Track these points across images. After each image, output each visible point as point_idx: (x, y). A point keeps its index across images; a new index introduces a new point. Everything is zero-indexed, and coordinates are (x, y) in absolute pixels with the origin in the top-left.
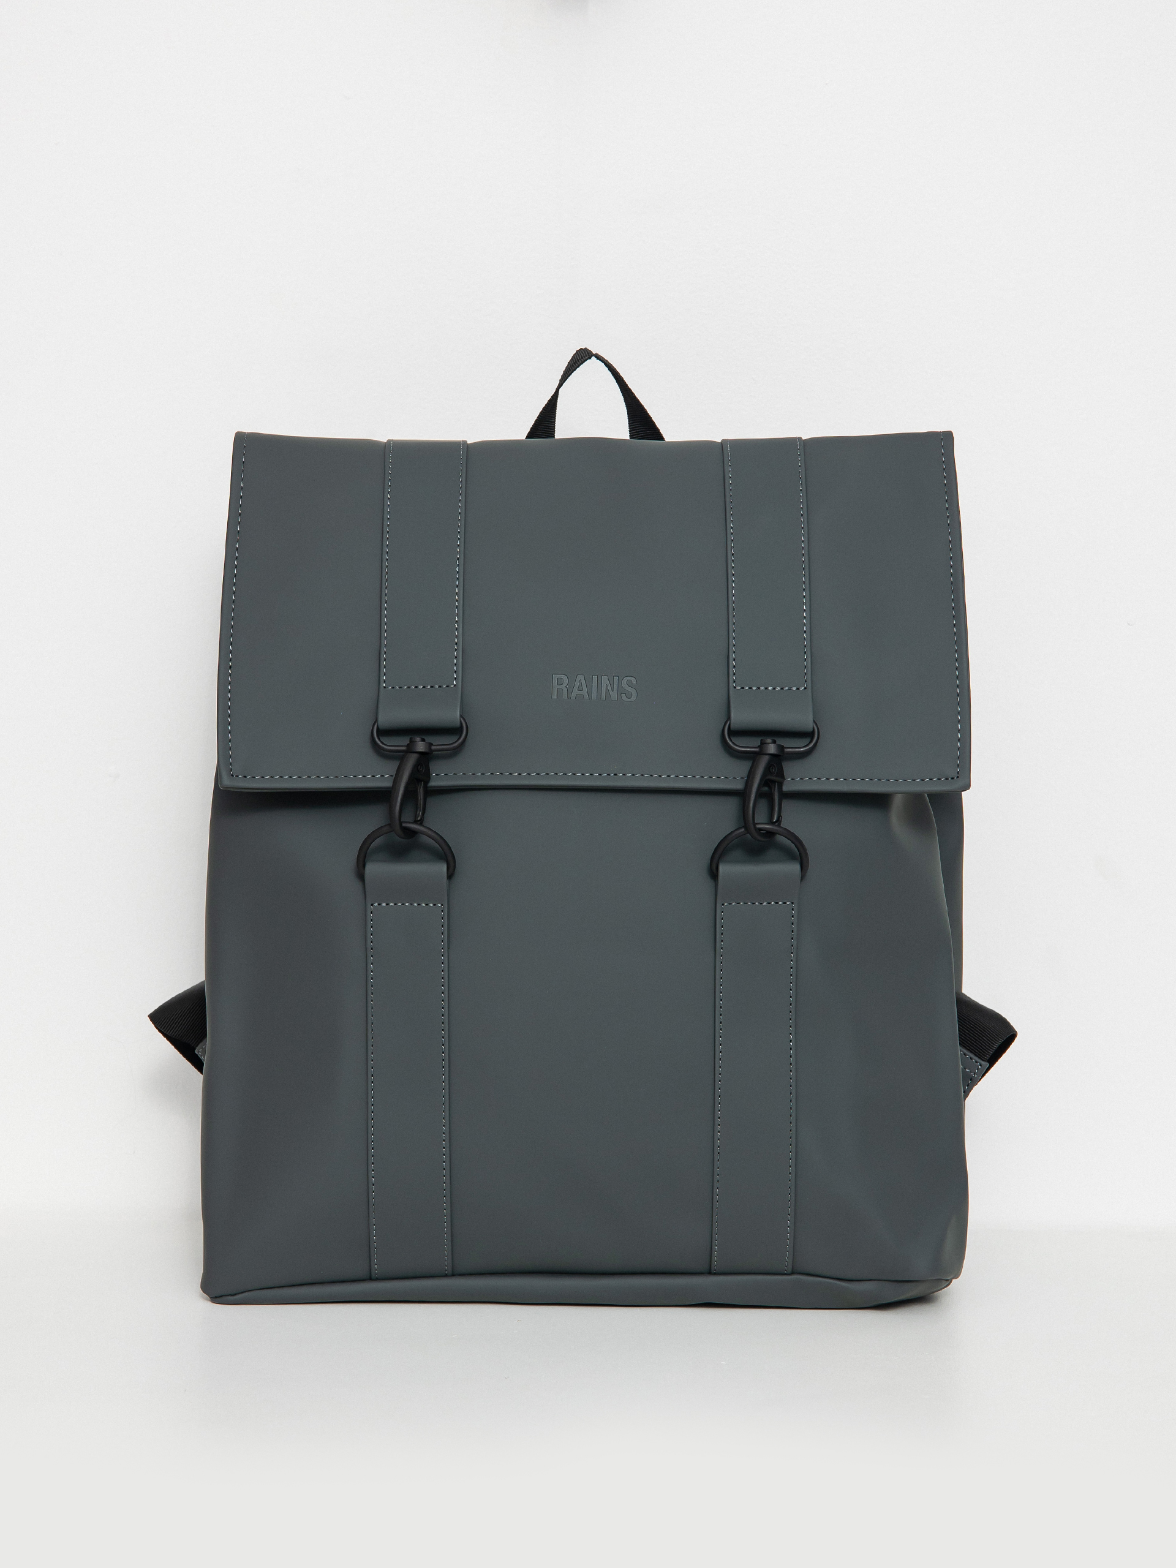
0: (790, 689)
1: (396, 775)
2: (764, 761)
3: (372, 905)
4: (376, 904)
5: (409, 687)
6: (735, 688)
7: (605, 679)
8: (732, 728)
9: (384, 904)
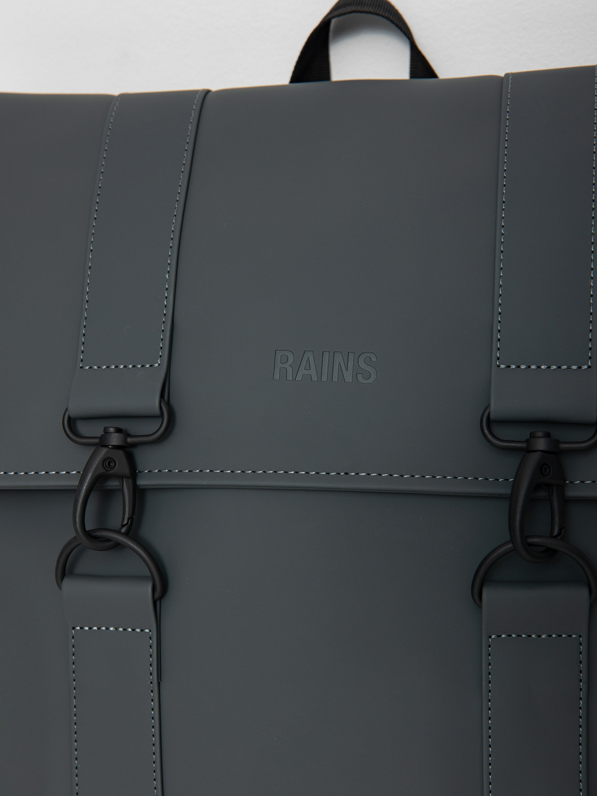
0: (569, 368)
1: (83, 471)
2: (534, 459)
3: (74, 628)
4: (78, 628)
5: (108, 367)
6: (499, 366)
7: (339, 359)
8: (492, 416)
9: (87, 628)
